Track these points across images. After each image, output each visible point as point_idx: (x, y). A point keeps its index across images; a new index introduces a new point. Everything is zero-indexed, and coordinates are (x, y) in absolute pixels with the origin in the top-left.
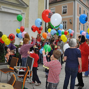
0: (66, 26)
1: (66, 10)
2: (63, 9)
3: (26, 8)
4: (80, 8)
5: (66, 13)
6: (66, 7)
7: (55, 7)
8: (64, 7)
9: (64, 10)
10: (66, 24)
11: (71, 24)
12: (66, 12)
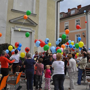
3: (36, 26)
7: (68, 21)
11: (84, 37)
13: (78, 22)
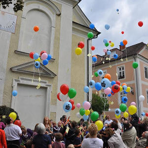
1: (123, 74)
2: (118, 71)
3: (53, 78)
4: (146, 69)
5: (123, 77)
6: (123, 68)
9: (120, 73)
11: (133, 94)
12: (124, 75)
13: (122, 71)
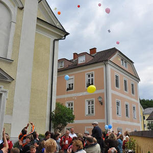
0: (92, 109)
1: (92, 81)
2: (87, 78)
4: (117, 77)
6: (92, 75)
8: (89, 76)
9: (89, 80)
10: (94, 105)
11: (102, 104)
13: (91, 78)
